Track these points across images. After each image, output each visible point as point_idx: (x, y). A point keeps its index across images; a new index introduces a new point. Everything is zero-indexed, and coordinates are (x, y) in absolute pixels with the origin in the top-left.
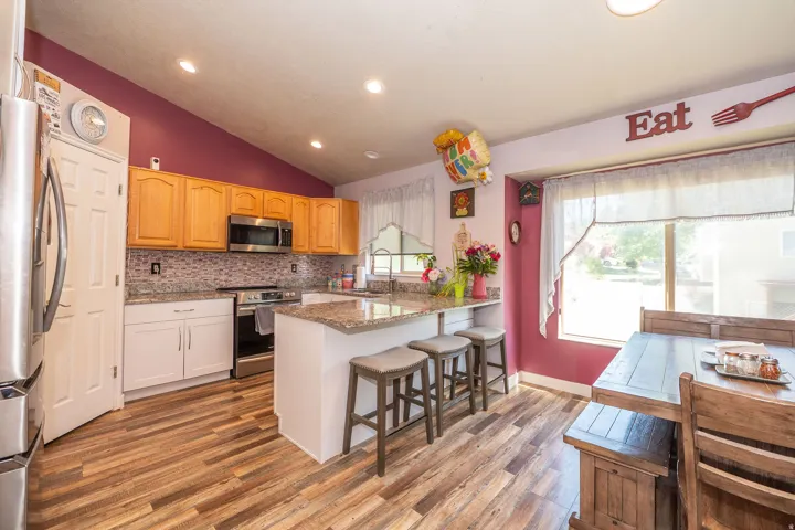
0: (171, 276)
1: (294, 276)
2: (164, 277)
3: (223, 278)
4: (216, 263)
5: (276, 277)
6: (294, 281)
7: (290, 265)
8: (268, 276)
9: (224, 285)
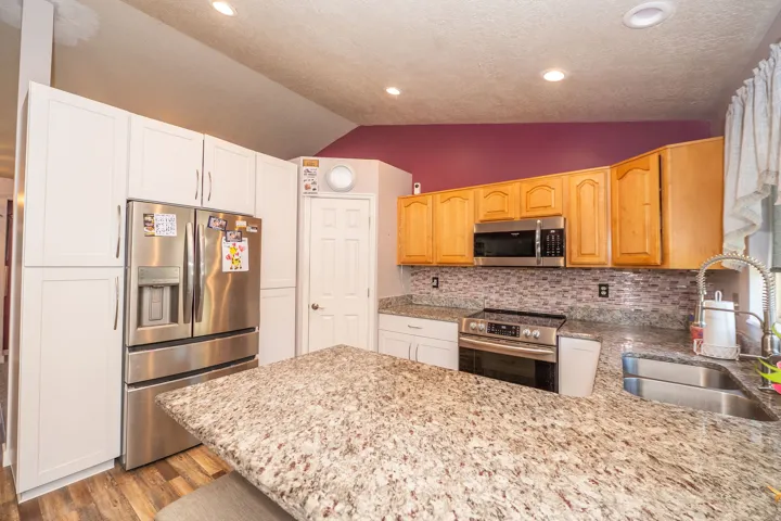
0: (446, 291)
1: (604, 303)
2: (441, 291)
3: (494, 296)
4: (485, 279)
5: (570, 302)
6: (600, 312)
7: (594, 286)
8: (553, 301)
9: (495, 306)
